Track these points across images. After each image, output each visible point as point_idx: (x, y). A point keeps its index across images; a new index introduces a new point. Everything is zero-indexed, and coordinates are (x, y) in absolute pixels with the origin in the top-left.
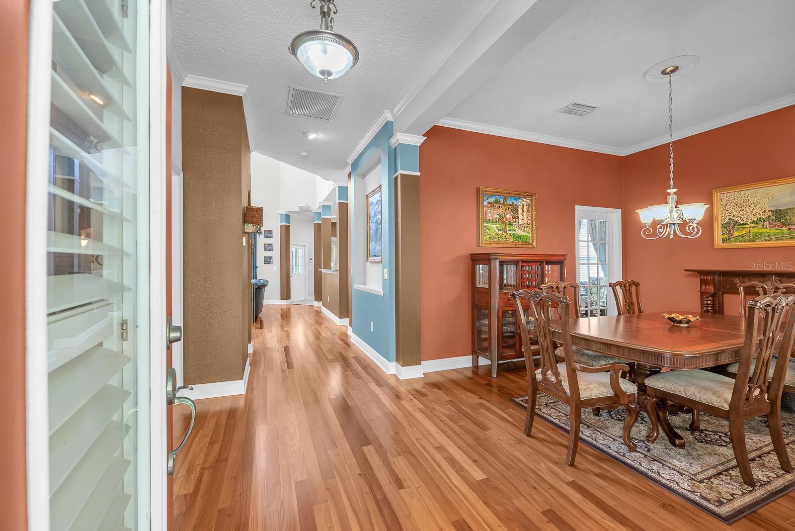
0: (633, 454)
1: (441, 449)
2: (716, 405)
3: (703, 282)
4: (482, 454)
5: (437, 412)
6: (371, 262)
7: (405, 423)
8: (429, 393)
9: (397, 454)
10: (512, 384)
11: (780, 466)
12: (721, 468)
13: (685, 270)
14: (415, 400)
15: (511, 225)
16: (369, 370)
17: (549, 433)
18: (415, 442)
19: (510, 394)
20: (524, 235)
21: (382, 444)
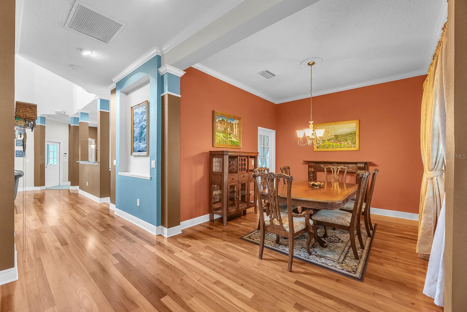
0: (311, 256)
1: (217, 283)
2: (344, 224)
3: (310, 167)
4: (244, 279)
5: (203, 256)
6: (134, 156)
7: (185, 270)
8: (190, 244)
9: (190, 296)
10: (236, 228)
11: (360, 247)
12: (344, 254)
13: (303, 161)
14: (183, 251)
15: (230, 135)
16: (139, 234)
17: (270, 254)
18: (198, 283)
19: (238, 235)
20: (236, 141)
21: (175, 291)
